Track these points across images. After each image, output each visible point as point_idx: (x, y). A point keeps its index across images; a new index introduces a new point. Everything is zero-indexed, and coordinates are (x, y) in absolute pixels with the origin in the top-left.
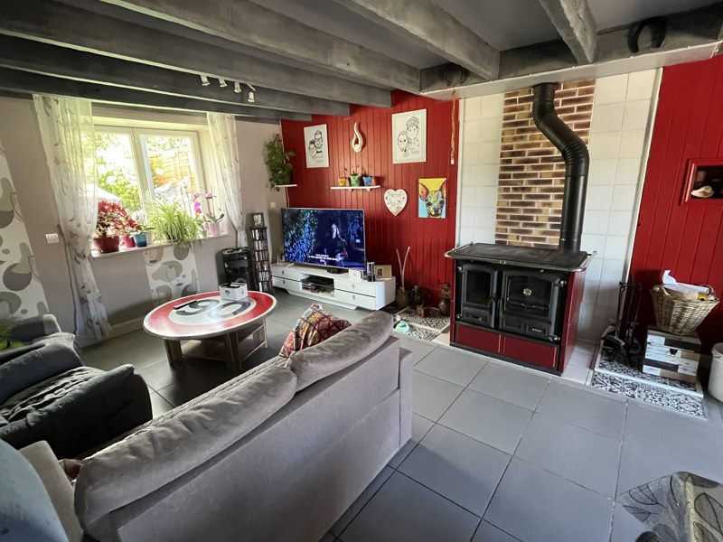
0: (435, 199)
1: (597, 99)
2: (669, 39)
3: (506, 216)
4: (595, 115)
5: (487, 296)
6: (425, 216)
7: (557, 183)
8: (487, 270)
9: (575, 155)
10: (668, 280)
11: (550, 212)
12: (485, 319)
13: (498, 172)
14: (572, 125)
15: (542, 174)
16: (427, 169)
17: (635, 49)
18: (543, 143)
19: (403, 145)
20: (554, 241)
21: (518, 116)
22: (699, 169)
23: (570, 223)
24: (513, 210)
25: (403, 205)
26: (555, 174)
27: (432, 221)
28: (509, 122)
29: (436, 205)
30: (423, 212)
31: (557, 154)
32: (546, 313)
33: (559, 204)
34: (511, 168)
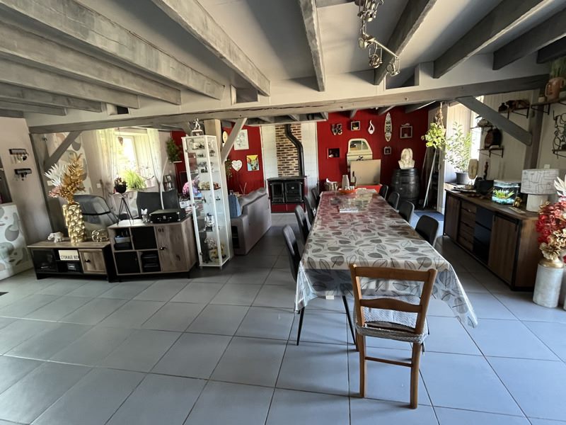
0: (254, 163)
1: (302, 129)
2: (315, 118)
3: (281, 168)
4: (302, 134)
5: (281, 193)
6: (251, 170)
7: (295, 155)
8: (278, 183)
9: (299, 146)
10: (328, 181)
11: (294, 165)
12: (282, 200)
13: (276, 152)
14: (296, 137)
15: (290, 153)
16: (250, 152)
17: (308, 119)
18: (289, 142)
19: (239, 143)
20: (297, 174)
21: (280, 133)
22: (329, 150)
23: (301, 168)
24: (283, 166)
25: (240, 167)
26: (294, 152)
27: (254, 172)
28: (278, 136)
29: (255, 165)
30: (250, 169)
31: (294, 146)
32: (298, 193)
33: (297, 162)
34: (281, 151)
